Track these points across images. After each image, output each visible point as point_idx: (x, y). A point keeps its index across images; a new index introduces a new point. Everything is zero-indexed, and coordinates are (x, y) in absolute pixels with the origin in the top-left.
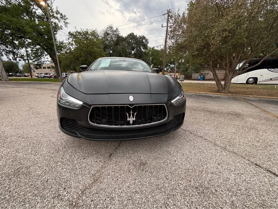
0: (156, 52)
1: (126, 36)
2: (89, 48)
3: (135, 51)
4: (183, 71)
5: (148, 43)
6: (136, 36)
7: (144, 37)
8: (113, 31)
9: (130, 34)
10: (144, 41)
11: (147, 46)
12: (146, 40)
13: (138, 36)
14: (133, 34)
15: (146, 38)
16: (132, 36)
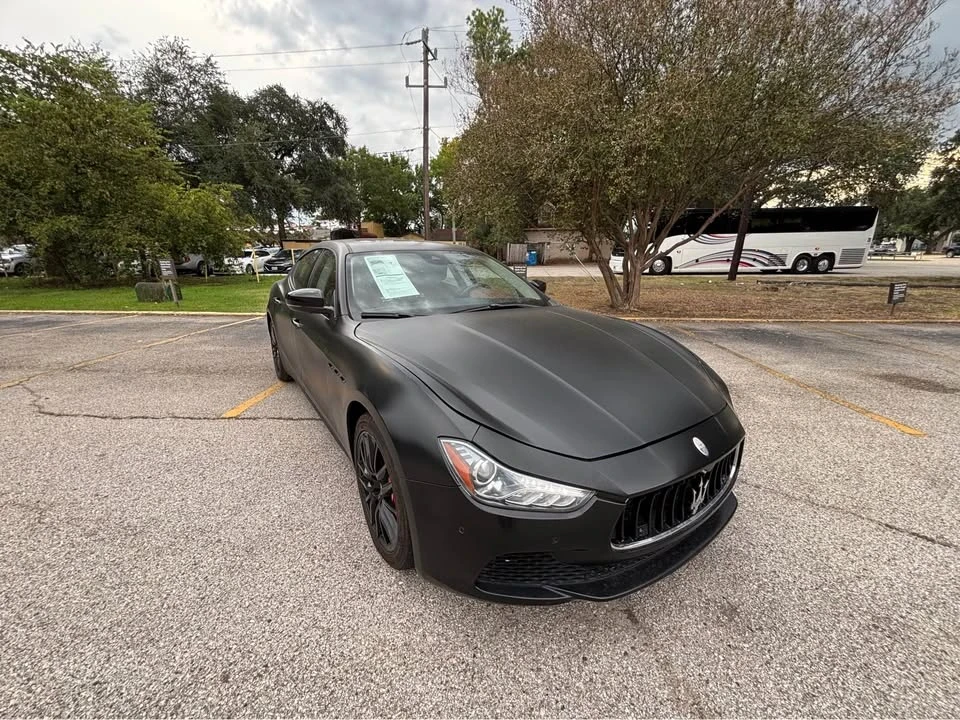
0: (376, 164)
1: (253, 95)
2: (89, 137)
3: (295, 156)
4: (477, 236)
5: (345, 131)
6: (295, 101)
7: (331, 111)
8: (191, 68)
9: (271, 89)
10: (330, 123)
11: (344, 142)
12: (339, 121)
13: (303, 102)
14: (282, 90)
15: (337, 114)
16: (276, 98)
